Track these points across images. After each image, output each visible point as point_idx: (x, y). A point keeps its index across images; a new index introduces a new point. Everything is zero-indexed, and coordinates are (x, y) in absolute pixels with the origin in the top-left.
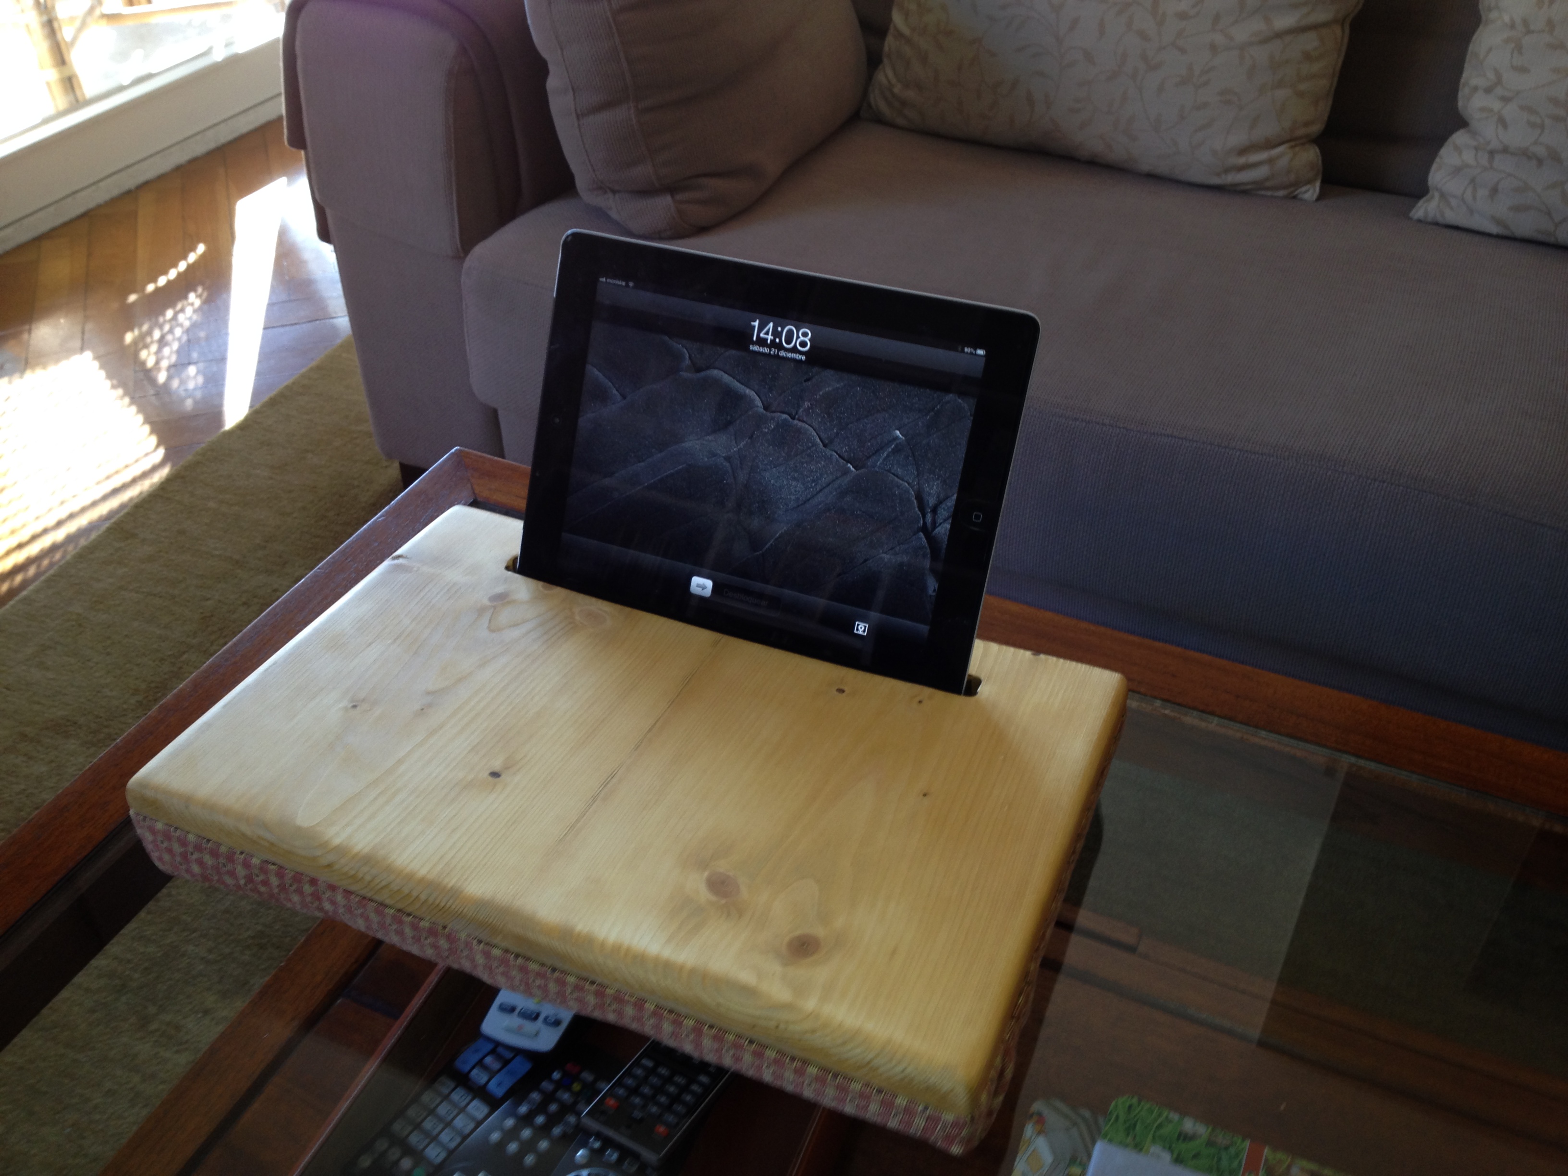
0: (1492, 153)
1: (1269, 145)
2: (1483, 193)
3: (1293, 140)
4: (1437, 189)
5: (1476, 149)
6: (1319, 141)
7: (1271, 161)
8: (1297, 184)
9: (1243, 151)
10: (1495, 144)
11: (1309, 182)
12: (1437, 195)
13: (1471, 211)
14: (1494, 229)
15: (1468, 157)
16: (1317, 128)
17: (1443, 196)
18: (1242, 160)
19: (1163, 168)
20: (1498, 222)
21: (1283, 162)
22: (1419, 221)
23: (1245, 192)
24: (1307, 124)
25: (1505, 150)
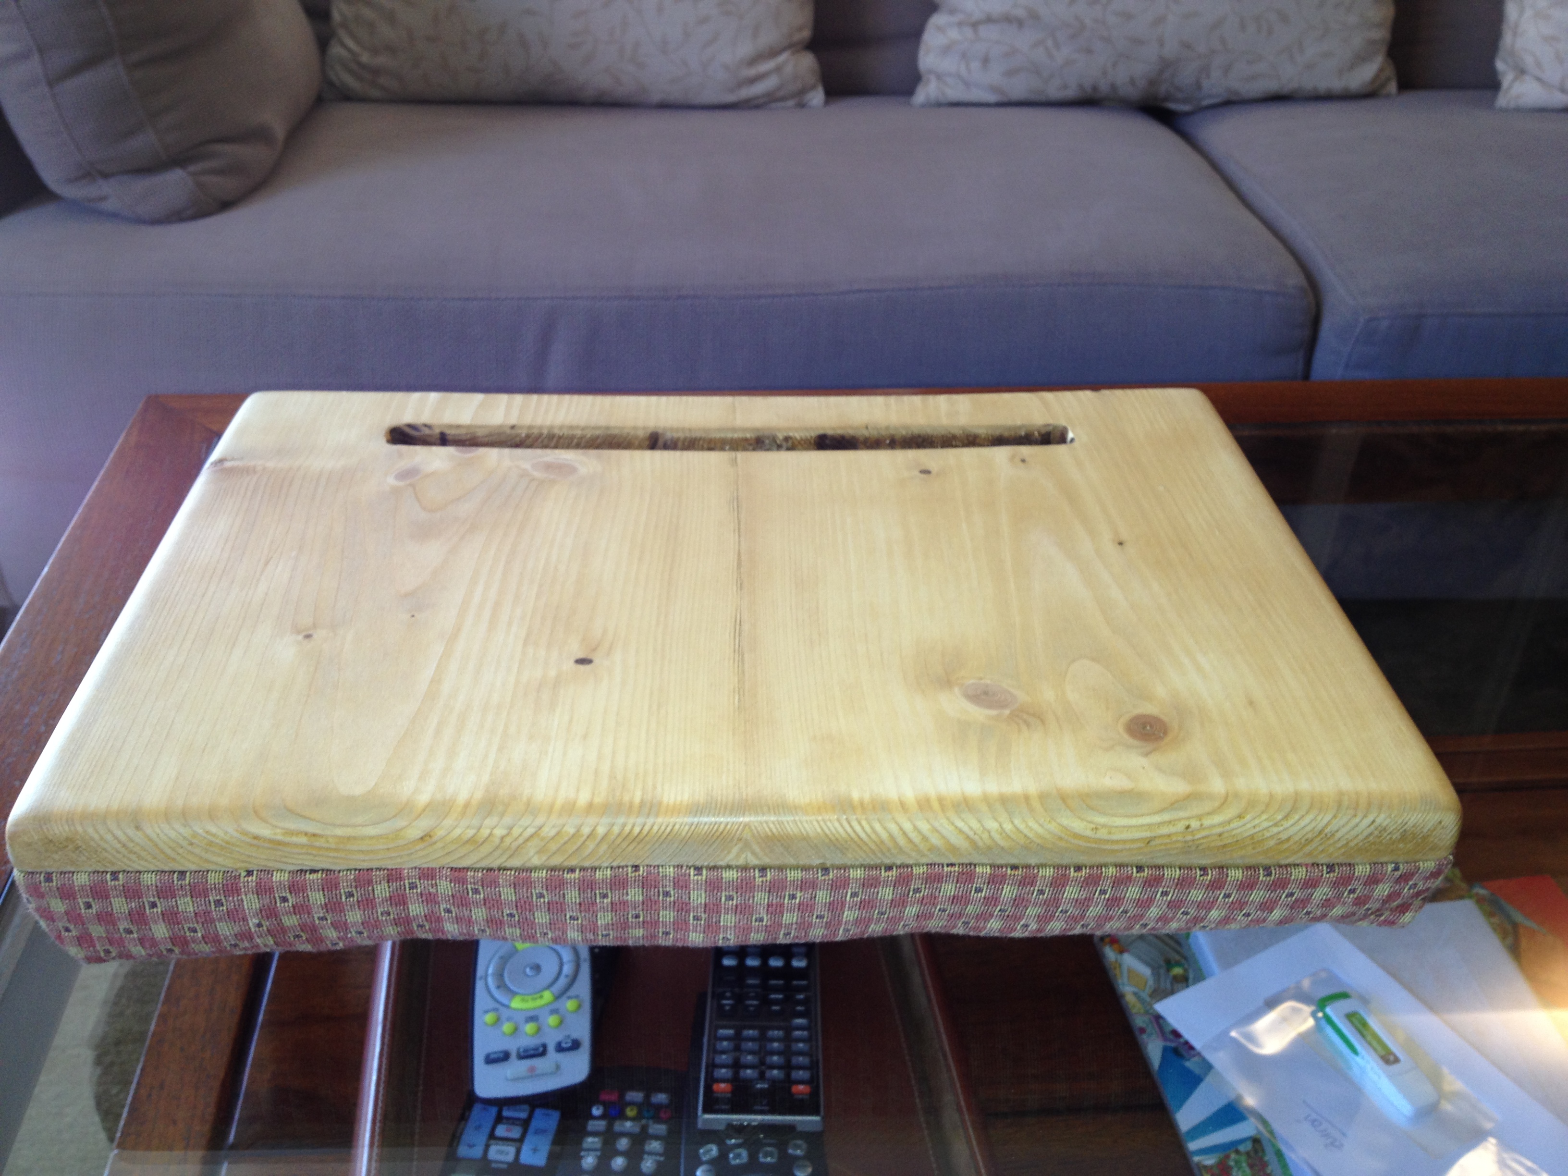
0: (975, 25)
1: (773, 53)
2: (975, 65)
3: (791, 46)
4: (930, 72)
5: (960, 24)
6: (814, 45)
7: (778, 69)
8: (802, 92)
9: (753, 61)
10: (977, 16)
11: (813, 87)
12: (933, 78)
13: (967, 84)
14: (992, 98)
15: (954, 34)
16: (806, 34)
17: (939, 77)
18: (752, 72)
19: (675, 94)
20: (994, 89)
21: (789, 69)
22: (923, 106)
23: (758, 107)
24: (800, 29)
25: (989, 20)
